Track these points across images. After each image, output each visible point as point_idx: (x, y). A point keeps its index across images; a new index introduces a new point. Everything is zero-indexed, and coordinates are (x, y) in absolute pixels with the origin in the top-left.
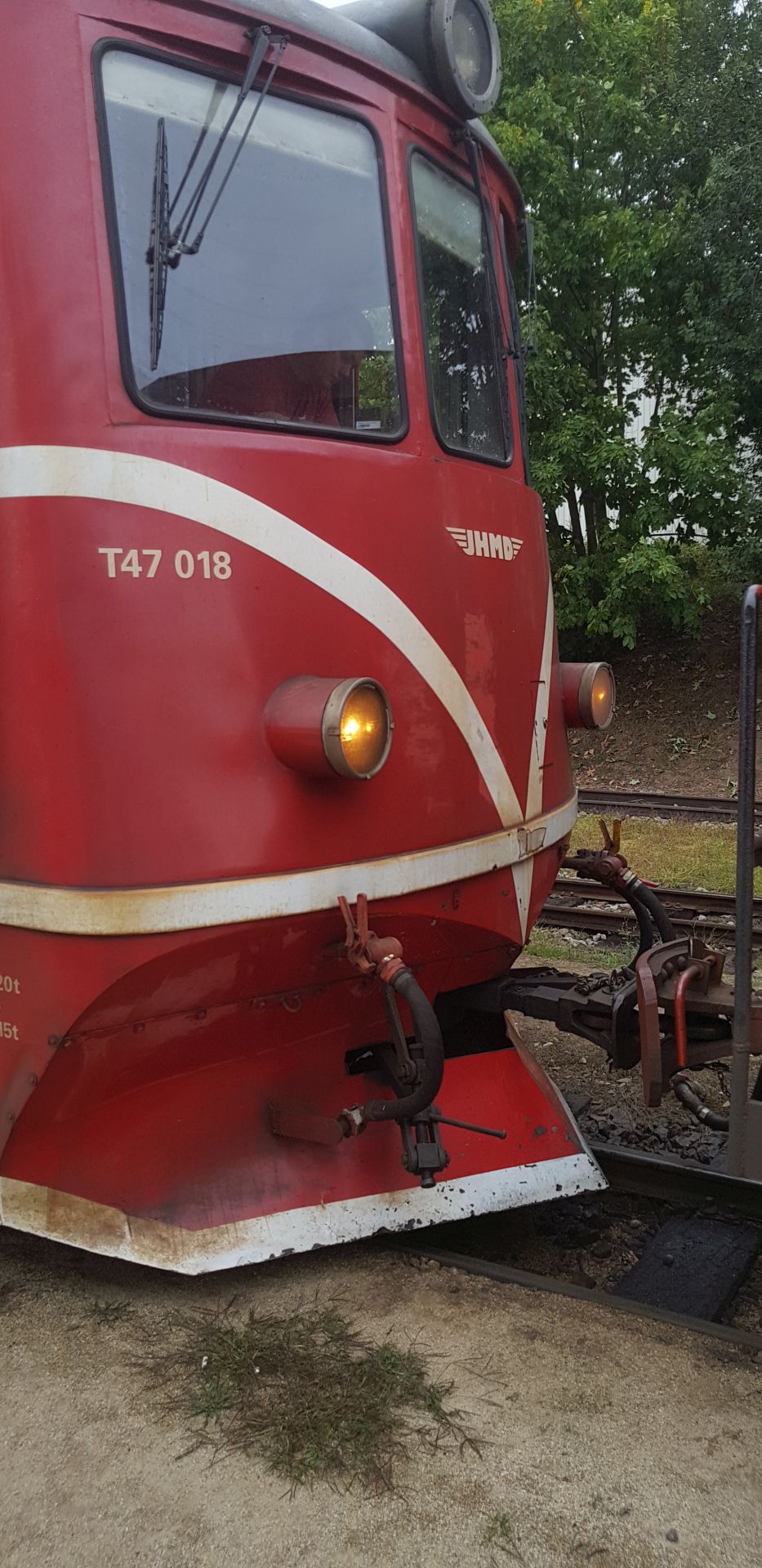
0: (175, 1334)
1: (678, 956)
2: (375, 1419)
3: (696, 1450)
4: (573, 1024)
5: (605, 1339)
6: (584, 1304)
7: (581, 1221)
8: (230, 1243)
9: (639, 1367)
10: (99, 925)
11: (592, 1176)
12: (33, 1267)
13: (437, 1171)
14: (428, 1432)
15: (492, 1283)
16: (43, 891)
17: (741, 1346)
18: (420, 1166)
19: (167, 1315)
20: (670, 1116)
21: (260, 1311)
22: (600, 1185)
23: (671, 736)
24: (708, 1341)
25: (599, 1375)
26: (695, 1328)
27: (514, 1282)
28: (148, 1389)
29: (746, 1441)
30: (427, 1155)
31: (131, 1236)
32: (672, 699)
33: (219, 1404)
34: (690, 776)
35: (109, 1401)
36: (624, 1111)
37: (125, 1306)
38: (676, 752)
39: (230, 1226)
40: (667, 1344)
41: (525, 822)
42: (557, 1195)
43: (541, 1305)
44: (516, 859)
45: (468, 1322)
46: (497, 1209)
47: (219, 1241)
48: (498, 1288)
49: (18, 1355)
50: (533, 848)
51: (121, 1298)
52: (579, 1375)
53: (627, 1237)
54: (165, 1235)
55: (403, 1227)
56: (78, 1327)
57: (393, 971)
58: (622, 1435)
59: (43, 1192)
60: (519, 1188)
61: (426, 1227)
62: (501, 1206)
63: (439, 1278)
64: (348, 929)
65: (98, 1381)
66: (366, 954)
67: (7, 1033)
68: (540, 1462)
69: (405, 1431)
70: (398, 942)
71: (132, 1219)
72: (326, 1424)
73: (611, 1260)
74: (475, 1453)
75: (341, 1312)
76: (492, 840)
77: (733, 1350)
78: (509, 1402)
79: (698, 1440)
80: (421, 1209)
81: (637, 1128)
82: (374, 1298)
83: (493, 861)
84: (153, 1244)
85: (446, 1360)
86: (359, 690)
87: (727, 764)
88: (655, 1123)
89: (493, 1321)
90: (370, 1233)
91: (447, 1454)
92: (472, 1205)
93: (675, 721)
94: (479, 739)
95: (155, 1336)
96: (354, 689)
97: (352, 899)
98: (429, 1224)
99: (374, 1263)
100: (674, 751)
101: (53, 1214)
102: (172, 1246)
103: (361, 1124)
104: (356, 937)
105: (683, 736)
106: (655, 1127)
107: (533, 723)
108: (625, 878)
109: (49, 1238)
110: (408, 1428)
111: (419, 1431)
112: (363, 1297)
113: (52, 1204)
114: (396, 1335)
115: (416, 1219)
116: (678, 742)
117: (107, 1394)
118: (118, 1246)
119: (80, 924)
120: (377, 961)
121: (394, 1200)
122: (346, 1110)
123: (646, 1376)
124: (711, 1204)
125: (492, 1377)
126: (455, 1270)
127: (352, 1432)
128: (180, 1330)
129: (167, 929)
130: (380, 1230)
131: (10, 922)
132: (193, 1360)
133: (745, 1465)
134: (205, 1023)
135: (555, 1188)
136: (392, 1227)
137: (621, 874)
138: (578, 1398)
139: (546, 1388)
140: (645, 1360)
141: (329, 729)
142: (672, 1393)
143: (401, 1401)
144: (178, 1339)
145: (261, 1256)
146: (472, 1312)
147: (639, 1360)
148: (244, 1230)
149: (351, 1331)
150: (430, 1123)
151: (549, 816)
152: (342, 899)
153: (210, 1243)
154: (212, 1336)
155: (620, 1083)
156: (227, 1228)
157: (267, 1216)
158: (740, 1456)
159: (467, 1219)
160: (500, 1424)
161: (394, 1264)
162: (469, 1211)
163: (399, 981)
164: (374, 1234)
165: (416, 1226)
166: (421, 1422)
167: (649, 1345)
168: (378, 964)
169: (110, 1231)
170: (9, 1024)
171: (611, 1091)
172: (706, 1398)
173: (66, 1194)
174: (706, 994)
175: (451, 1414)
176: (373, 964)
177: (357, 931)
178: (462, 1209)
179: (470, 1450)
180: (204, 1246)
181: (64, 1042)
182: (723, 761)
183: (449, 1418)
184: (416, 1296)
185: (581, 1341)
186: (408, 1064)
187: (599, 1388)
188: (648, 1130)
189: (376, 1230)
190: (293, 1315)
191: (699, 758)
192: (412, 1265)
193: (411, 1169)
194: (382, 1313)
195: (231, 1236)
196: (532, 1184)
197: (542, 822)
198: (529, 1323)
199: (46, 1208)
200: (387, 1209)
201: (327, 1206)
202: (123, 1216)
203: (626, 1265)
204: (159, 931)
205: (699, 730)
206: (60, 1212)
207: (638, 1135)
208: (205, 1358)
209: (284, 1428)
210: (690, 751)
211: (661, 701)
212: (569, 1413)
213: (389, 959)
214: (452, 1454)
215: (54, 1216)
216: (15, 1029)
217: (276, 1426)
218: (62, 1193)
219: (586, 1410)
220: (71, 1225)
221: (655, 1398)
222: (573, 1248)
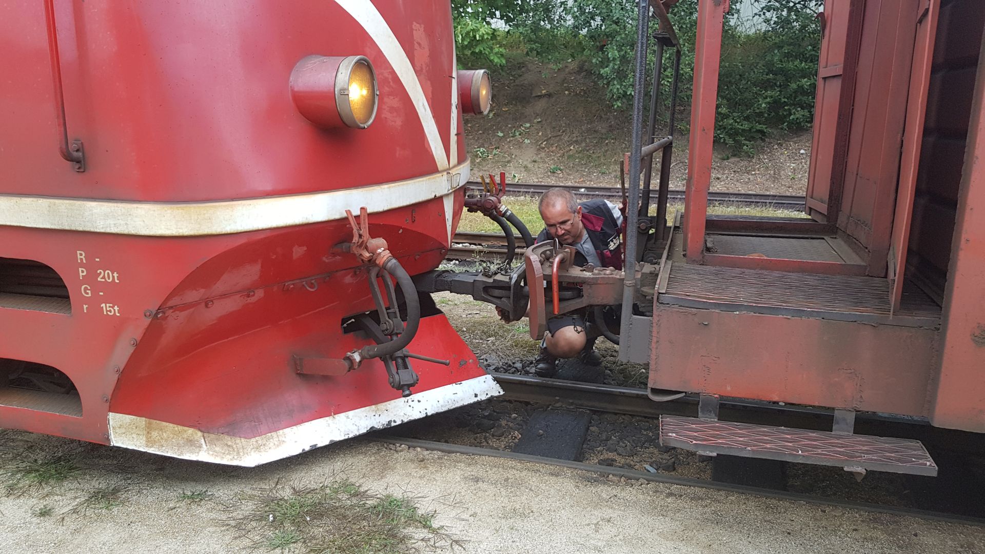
0: (245, 505)
1: (546, 250)
2: (394, 536)
3: (589, 530)
4: (483, 295)
5: (520, 477)
6: (502, 460)
7: (482, 418)
8: (274, 444)
9: (544, 490)
10: (182, 229)
11: (494, 387)
12: (129, 476)
13: (411, 386)
14: (429, 540)
15: (443, 454)
16: (135, 205)
17: (598, 473)
18: (402, 383)
19: (236, 494)
20: (521, 357)
21: (299, 485)
22: (499, 392)
23: (476, 147)
24: (580, 472)
25: (522, 497)
26: (570, 466)
27: (457, 452)
28: (236, 538)
29: (615, 522)
30: (405, 377)
31: (207, 446)
32: (476, 124)
33: (288, 541)
34: (489, 171)
35: (211, 549)
36: (494, 356)
37: (205, 492)
38: (480, 157)
39: (274, 434)
40: (557, 476)
41: (450, 169)
42: (476, 400)
43: (476, 463)
44: (446, 192)
45: (434, 476)
46: (441, 411)
47: (267, 444)
48: (448, 456)
49: (136, 529)
50: (455, 186)
51: (200, 488)
52: (510, 498)
53: (511, 425)
54: (230, 443)
55: (385, 425)
56: (175, 508)
57: (385, 258)
58: (543, 528)
59: (142, 421)
60: (453, 397)
61: (399, 425)
62: (443, 409)
63: (412, 454)
64: (354, 231)
65: (199, 538)
66: (366, 248)
67: (110, 311)
68: (501, 547)
69: (413, 541)
70: (385, 241)
71: (206, 435)
72: (363, 543)
73: (505, 437)
74: (460, 548)
75: (352, 480)
76: (433, 178)
77: (595, 476)
78: (472, 518)
79: (588, 525)
80: (395, 414)
81: (503, 365)
82: (371, 470)
83: (434, 192)
84: (222, 450)
85: (427, 499)
86: (359, 64)
87: (511, 164)
88: (513, 361)
89: (450, 475)
90: (365, 431)
91: (444, 550)
92: (426, 409)
93: (478, 138)
94: (424, 110)
95: (231, 507)
96: (356, 63)
97: (356, 212)
98: (400, 422)
99: (366, 450)
100: (479, 156)
101: (150, 435)
102: (236, 449)
103: (360, 362)
104: (360, 236)
105: (484, 147)
106: (514, 363)
107: (451, 104)
108: (501, 210)
109: (148, 451)
110: (415, 539)
111: (422, 540)
112: (364, 470)
113: (149, 429)
114: (391, 488)
115: (393, 420)
116: (481, 151)
117: (208, 545)
118: (198, 453)
119: (167, 229)
120: (373, 252)
121: (378, 409)
122: (349, 353)
123: (549, 494)
124: (558, 401)
125: (457, 505)
126: (419, 449)
127: (381, 546)
128: (248, 502)
129: (232, 231)
130: (371, 428)
131: (108, 230)
132: (262, 518)
133: (618, 535)
134: (253, 300)
135: (474, 395)
136: (379, 426)
137: (499, 207)
138: (512, 510)
139: (492, 508)
140: (546, 486)
141: (341, 90)
142: (566, 502)
143: (407, 524)
144: (248, 507)
145: (297, 451)
146: (435, 471)
147: (543, 486)
148: (283, 436)
149: (362, 489)
150: (404, 358)
151: (462, 166)
152: (348, 212)
153: (261, 445)
154: (272, 503)
155: (488, 341)
156: (271, 435)
157: (298, 426)
158: (614, 531)
159: (423, 418)
160: (470, 530)
161: (378, 450)
162: (425, 413)
163: (389, 264)
164: (367, 431)
165: (393, 424)
166: (422, 535)
167: (546, 478)
168: (374, 254)
169: (191, 443)
170: (111, 305)
171: (484, 346)
172: (586, 503)
173: (158, 422)
174: (567, 271)
175: (438, 529)
176: (371, 254)
177: (361, 232)
178: (420, 412)
179: (457, 546)
180: (258, 448)
181: (157, 313)
182: (509, 162)
183: (438, 530)
184: (398, 466)
185: (507, 480)
186: (388, 322)
187: (523, 504)
188: (510, 366)
189: (368, 429)
190: (321, 485)
191: (494, 161)
192: (391, 449)
193: (395, 387)
194: (379, 478)
195: (275, 440)
196: (460, 395)
197: (458, 170)
198: (473, 473)
199: (145, 432)
200: (374, 416)
201: (336, 416)
202: (200, 434)
203: (514, 439)
204: (226, 232)
205: (493, 143)
206: (155, 434)
207: (504, 369)
208: (271, 516)
209: (336, 549)
210: (488, 156)
211: (469, 125)
212: (509, 519)
213: (381, 251)
214: (446, 550)
215: (151, 437)
216: (116, 308)
217: (330, 548)
218: (155, 421)
219: (519, 517)
220: (163, 442)
221: (557, 505)
222: (481, 433)
